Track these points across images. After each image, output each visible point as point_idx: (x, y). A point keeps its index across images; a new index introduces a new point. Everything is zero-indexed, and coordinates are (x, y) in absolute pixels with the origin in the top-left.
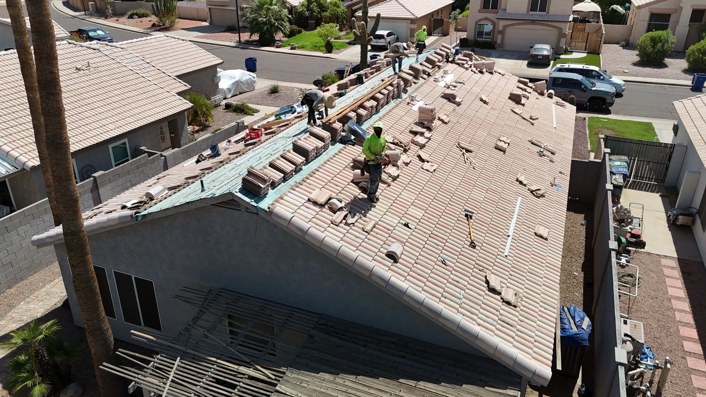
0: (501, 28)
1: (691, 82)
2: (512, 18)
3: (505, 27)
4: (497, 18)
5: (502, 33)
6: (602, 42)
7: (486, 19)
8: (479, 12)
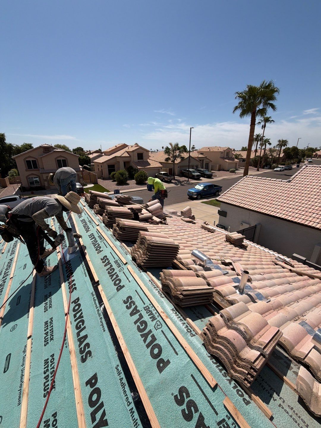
0: (45, 178)
1: (147, 188)
4: (41, 173)
5: (46, 180)
6: (97, 178)
7: (33, 174)
8: (26, 171)
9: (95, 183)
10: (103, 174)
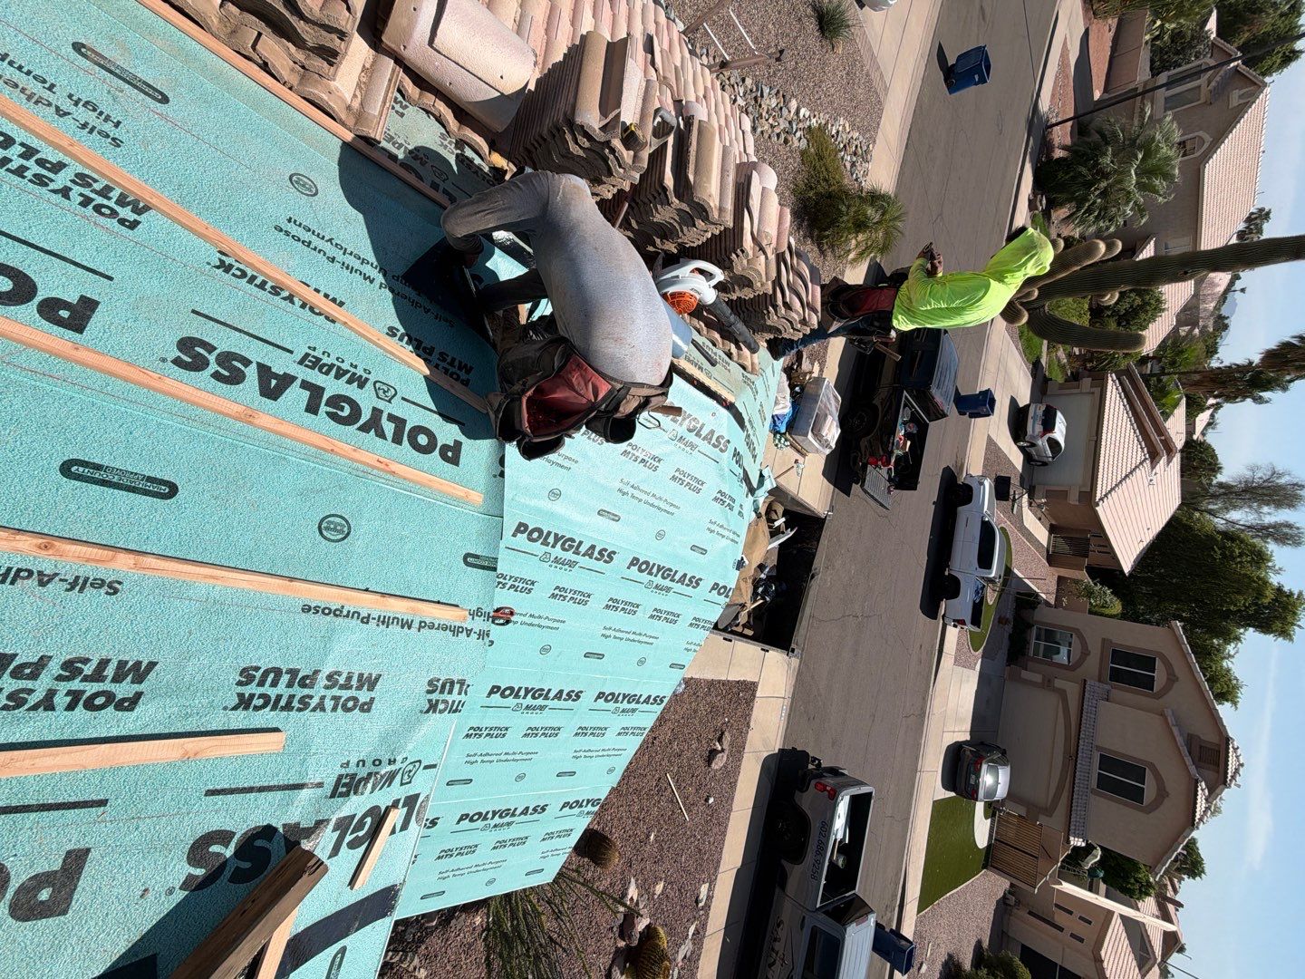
0: (1058, 683)
2: (1084, 713)
3: (1062, 694)
4: (1085, 680)
5: (1047, 684)
6: (1014, 879)
7: (1085, 653)
8: (1104, 640)
9: (990, 858)
10: (1030, 913)
